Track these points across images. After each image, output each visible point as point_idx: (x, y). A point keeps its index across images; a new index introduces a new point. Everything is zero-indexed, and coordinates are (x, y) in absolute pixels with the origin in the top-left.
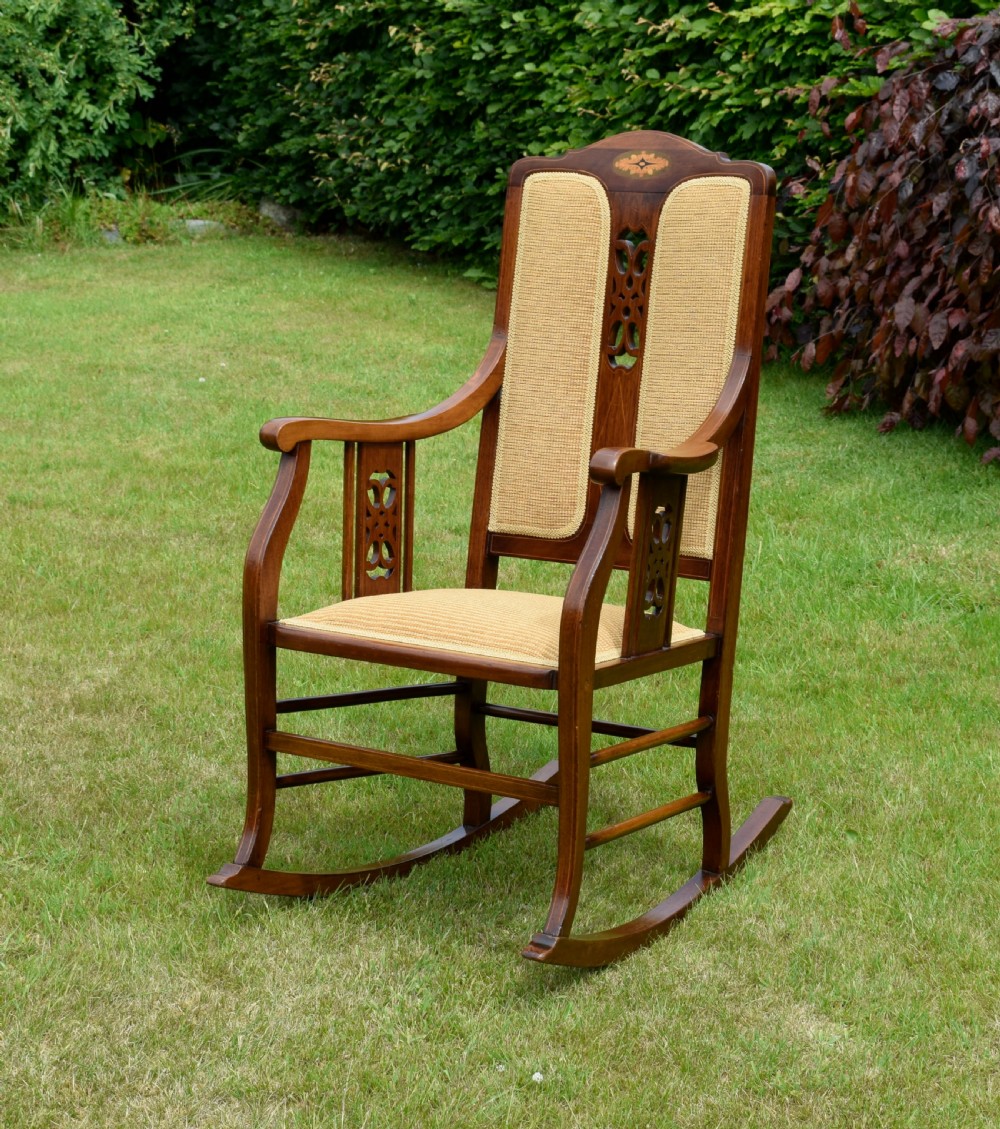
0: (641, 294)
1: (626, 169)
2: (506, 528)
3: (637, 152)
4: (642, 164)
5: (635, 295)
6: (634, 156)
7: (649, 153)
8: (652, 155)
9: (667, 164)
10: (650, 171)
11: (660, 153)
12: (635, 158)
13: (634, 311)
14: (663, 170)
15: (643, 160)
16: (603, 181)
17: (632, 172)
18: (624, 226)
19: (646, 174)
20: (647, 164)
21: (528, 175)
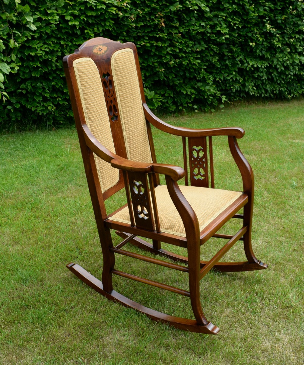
0: (113, 94)
1: (97, 53)
2: (106, 189)
3: (97, 46)
4: (100, 50)
5: (112, 95)
6: (97, 47)
7: (100, 45)
8: (102, 46)
9: (107, 48)
10: (103, 51)
11: (104, 45)
12: (98, 48)
13: (113, 101)
14: (107, 51)
15: (100, 49)
16: (92, 58)
17: (99, 53)
18: (103, 73)
19: (103, 53)
20: (102, 49)
21: (73, 62)
